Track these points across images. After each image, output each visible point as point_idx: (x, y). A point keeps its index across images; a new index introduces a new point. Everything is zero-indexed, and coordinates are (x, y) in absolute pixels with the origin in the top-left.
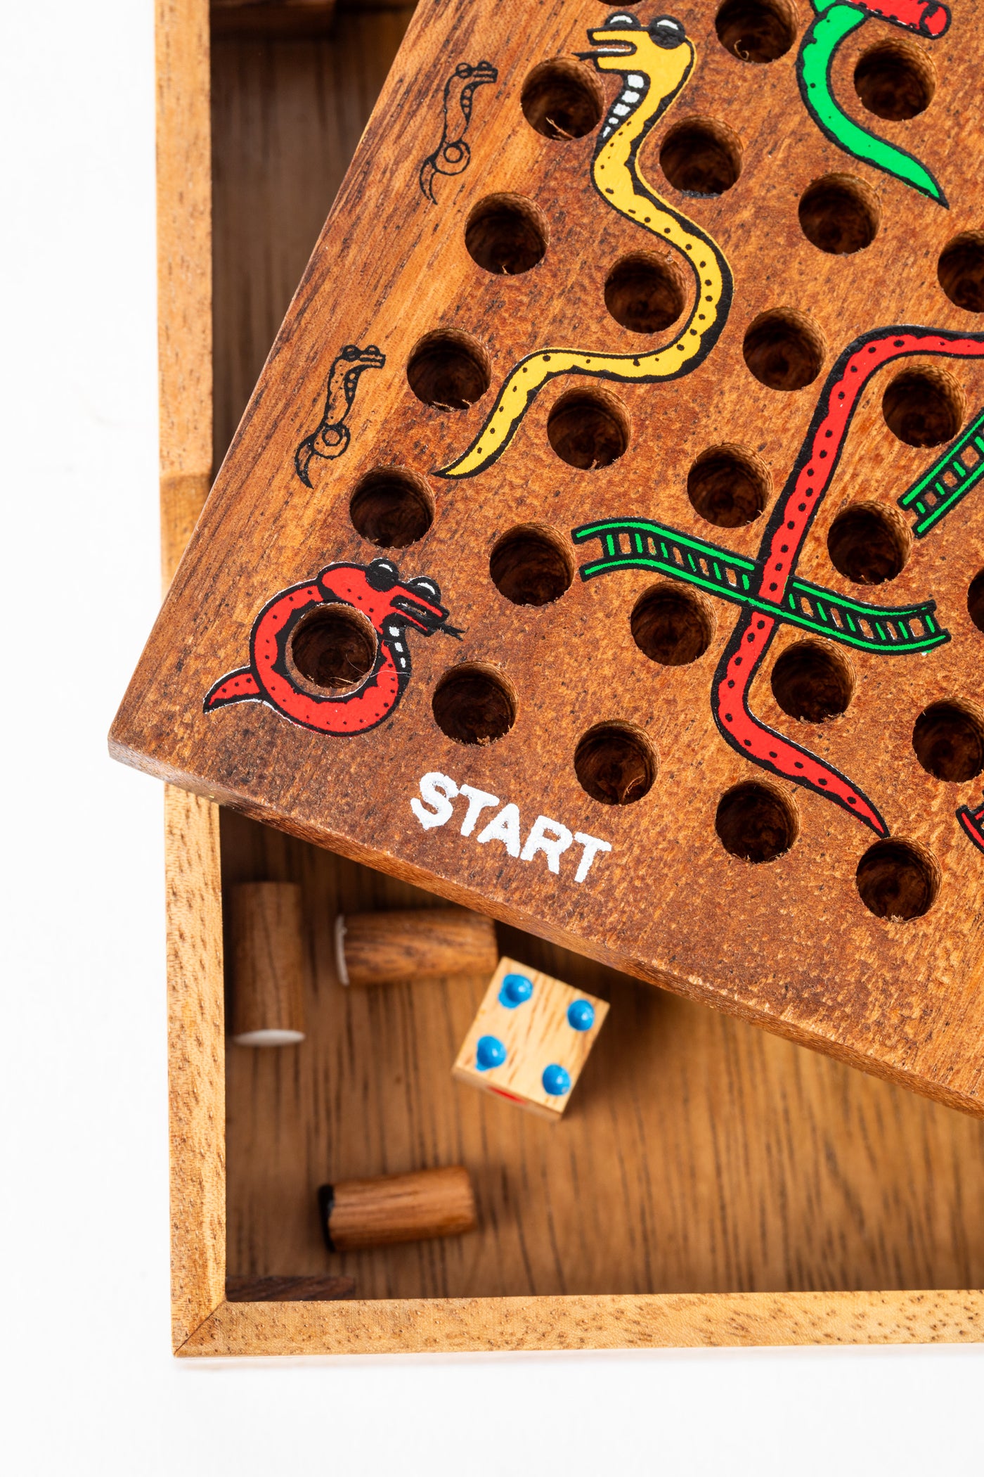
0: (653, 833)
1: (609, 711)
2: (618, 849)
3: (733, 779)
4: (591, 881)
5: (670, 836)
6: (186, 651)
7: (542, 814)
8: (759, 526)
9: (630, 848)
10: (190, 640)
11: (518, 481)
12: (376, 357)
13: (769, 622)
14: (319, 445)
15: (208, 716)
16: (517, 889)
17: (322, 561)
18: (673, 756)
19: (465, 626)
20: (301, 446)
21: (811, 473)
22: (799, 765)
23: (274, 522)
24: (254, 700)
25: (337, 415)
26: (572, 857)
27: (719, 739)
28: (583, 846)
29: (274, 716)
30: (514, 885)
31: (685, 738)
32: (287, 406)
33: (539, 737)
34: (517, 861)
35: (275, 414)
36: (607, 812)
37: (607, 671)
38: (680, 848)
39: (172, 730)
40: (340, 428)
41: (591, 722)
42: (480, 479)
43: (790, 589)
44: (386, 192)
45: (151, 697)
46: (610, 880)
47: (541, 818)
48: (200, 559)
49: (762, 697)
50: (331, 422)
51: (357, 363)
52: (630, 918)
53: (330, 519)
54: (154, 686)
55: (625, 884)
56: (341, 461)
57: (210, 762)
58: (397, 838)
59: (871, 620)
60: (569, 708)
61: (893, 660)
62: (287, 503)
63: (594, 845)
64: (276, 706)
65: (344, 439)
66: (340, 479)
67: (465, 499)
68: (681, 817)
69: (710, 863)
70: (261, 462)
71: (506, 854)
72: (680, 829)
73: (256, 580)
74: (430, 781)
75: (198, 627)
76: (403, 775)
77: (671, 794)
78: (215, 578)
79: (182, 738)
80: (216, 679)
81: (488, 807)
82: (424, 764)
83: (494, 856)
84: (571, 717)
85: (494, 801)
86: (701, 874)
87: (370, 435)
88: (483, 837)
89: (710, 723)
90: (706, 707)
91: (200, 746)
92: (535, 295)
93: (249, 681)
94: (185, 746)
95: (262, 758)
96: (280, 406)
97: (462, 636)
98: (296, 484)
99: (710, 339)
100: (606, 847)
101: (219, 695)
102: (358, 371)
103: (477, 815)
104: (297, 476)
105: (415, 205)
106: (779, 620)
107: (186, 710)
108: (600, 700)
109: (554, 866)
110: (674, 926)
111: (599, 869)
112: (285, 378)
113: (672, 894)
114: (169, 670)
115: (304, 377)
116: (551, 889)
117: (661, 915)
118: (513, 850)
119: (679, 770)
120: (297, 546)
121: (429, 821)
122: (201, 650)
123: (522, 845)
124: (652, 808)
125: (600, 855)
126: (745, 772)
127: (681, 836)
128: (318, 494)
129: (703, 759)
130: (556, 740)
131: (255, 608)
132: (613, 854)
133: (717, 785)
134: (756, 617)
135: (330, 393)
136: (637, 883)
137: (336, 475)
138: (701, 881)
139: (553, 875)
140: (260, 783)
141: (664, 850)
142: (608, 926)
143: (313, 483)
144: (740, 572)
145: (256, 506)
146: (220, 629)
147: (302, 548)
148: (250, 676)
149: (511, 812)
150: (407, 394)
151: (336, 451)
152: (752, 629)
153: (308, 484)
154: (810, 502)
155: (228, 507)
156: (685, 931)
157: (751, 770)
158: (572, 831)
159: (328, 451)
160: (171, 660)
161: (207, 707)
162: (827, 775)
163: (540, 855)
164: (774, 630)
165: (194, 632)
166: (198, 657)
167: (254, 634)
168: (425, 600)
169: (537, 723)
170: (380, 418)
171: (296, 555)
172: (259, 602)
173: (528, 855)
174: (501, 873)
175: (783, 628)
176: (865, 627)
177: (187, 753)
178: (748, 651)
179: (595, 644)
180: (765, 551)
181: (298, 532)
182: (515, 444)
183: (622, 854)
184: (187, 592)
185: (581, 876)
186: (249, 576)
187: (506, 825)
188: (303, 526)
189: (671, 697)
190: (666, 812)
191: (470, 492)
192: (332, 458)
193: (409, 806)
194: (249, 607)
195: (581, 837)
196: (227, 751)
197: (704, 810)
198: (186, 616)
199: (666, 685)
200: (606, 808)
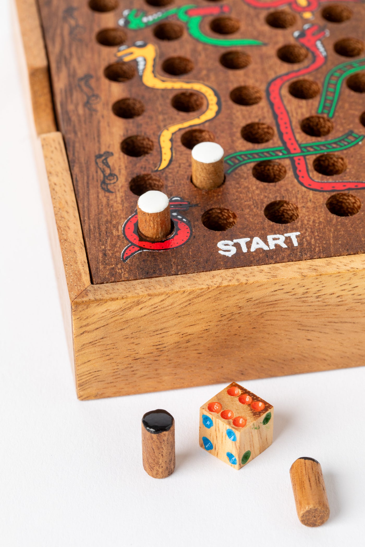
0: (311, 223)
1: (267, 201)
2: (302, 232)
3: (325, 199)
4: (300, 243)
5: (317, 221)
6: (105, 250)
7: (268, 235)
8: (276, 138)
9: (306, 230)
10: (103, 247)
11: (185, 162)
12: (109, 154)
13: (302, 158)
14: (108, 182)
15: (127, 263)
16: (276, 257)
17: (133, 208)
18: (300, 202)
19: (198, 203)
20: (101, 185)
21: (281, 119)
22: (344, 186)
23: (108, 206)
24: (139, 252)
25: (108, 172)
26: (288, 241)
27: (311, 192)
28: (290, 237)
29: (150, 252)
30: (274, 257)
31: (299, 196)
32: (88, 177)
33: (249, 218)
34: (270, 251)
35: (85, 181)
36: (290, 225)
37: (257, 192)
38: (323, 223)
39: (116, 272)
40: (111, 175)
41: (263, 207)
42: (171, 166)
43: (301, 148)
44: (78, 115)
45: (101, 267)
46: (307, 241)
47: (268, 236)
48: (89, 226)
49: (316, 177)
50: (107, 175)
51: (103, 158)
52: (323, 247)
53: (127, 197)
54: (100, 264)
55: (313, 240)
56: (119, 182)
57: (137, 274)
58: (222, 263)
59: (335, 143)
60: (253, 207)
61: (352, 149)
62: (108, 200)
63: (293, 236)
64: (148, 249)
65: (115, 177)
66: (122, 187)
67: (170, 173)
68: (317, 215)
69: (337, 222)
70: (90, 194)
71: (264, 250)
72: (319, 218)
73: (114, 222)
74: (220, 245)
75: (103, 242)
76: (210, 247)
77: (308, 212)
78: (99, 228)
79: (122, 272)
80: (121, 252)
81: (247, 242)
82: (215, 241)
83: (261, 253)
84: (256, 208)
85: (248, 239)
86: (337, 226)
87: (123, 172)
88: (253, 249)
89: (304, 189)
90: (299, 186)
91: (130, 271)
92: (151, 118)
93: (133, 248)
94: (125, 274)
95: (155, 265)
96: (86, 178)
97: (199, 205)
98: (107, 194)
99: (219, 103)
100: (298, 233)
101: (125, 256)
102: (106, 159)
103: (245, 245)
104: (106, 192)
105: (91, 115)
106: (304, 156)
107: (117, 264)
108: (262, 200)
109: (284, 246)
110: (340, 242)
111: (300, 240)
112: (81, 171)
113: (331, 235)
114: (102, 257)
115: (88, 169)
116: (288, 252)
117: (333, 241)
118: (266, 248)
119: (305, 205)
120: (121, 209)
121: (229, 254)
122: (109, 248)
123: (268, 245)
124: (305, 218)
125: (297, 237)
126: (328, 195)
127: (321, 220)
128: (118, 193)
129: (310, 198)
130: (255, 216)
131: (120, 229)
132: (302, 234)
133: (322, 202)
134: (296, 159)
135: (100, 169)
136: (317, 237)
137: (120, 186)
138: (339, 227)
139: (286, 248)
140: (160, 271)
141: (318, 226)
142: (317, 253)
143: (113, 191)
144: (280, 151)
145: (98, 205)
146: (112, 240)
147: (124, 208)
148: (133, 246)
149: (256, 239)
150: (127, 158)
151: (115, 180)
152: (297, 161)
153: (112, 192)
154: (288, 125)
155: (89, 210)
156: (345, 242)
157: (329, 194)
158: (283, 234)
159: (112, 182)
160: (101, 255)
161: (124, 261)
162: (356, 184)
163: (276, 245)
164: (305, 159)
165: (103, 245)
166: (109, 250)
167: (125, 236)
168: (178, 202)
169: (245, 214)
170: (123, 166)
171: (123, 210)
172: (120, 227)
173: (272, 247)
174: (267, 255)
175: (307, 157)
176: (334, 146)
177: (127, 275)
178: (301, 167)
179: (247, 187)
180: (284, 143)
181: (119, 205)
182: (176, 153)
183: (305, 233)
184: (92, 236)
185: (296, 244)
186: (111, 223)
187: (258, 243)
188: (119, 203)
189: (285, 189)
190: (310, 217)
191: (170, 171)
192: (115, 183)
193: (220, 254)
194: (118, 230)
195: (287, 235)
196: (141, 268)
197: (323, 210)
198: (97, 242)
199: (281, 187)
200: (289, 224)
